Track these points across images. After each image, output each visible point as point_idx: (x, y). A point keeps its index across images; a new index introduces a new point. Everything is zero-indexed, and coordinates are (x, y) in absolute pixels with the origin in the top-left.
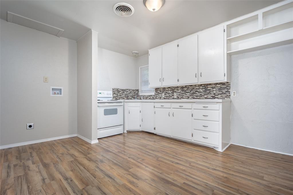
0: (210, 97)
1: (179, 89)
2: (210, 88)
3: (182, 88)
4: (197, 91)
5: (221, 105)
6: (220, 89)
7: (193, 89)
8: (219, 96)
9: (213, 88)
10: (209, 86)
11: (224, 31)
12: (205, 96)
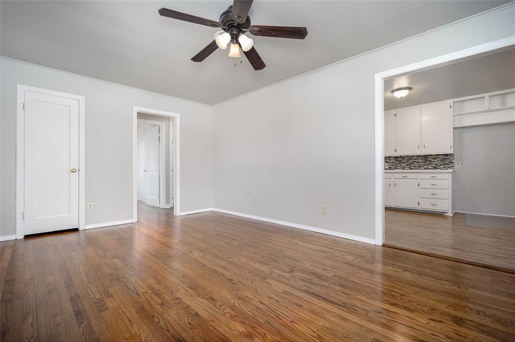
0: (431, 168)
1: (392, 159)
2: (431, 159)
3: (396, 158)
4: (415, 162)
5: (451, 175)
6: (443, 160)
7: (410, 159)
8: (442, 166)
9: (434, 159)
10: (429, 157)
11: (451, 107)
12: (425, 167)
